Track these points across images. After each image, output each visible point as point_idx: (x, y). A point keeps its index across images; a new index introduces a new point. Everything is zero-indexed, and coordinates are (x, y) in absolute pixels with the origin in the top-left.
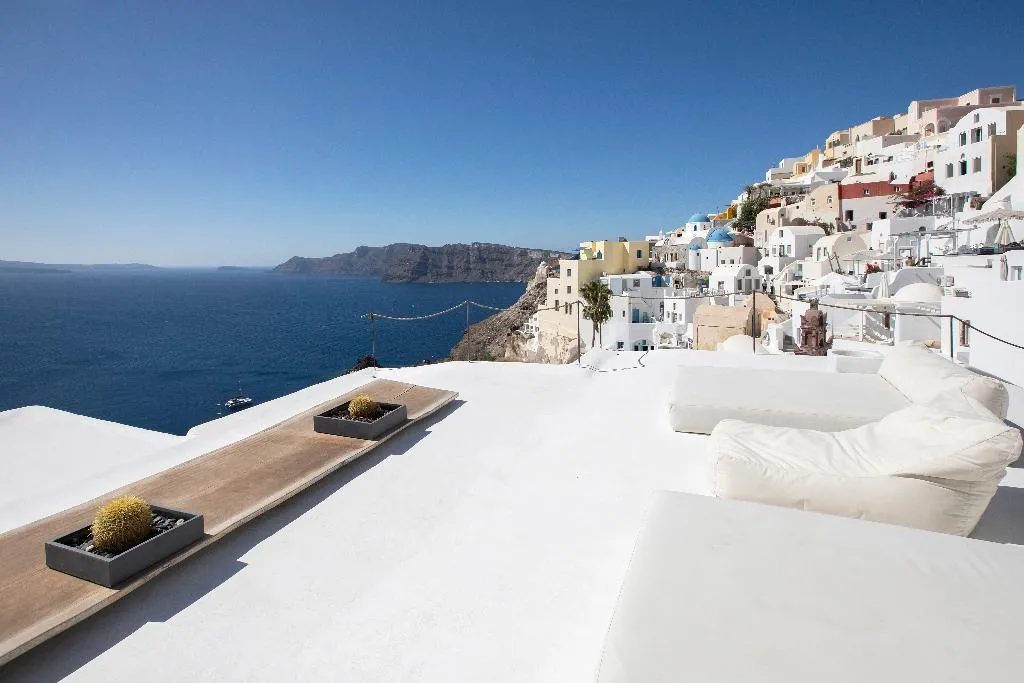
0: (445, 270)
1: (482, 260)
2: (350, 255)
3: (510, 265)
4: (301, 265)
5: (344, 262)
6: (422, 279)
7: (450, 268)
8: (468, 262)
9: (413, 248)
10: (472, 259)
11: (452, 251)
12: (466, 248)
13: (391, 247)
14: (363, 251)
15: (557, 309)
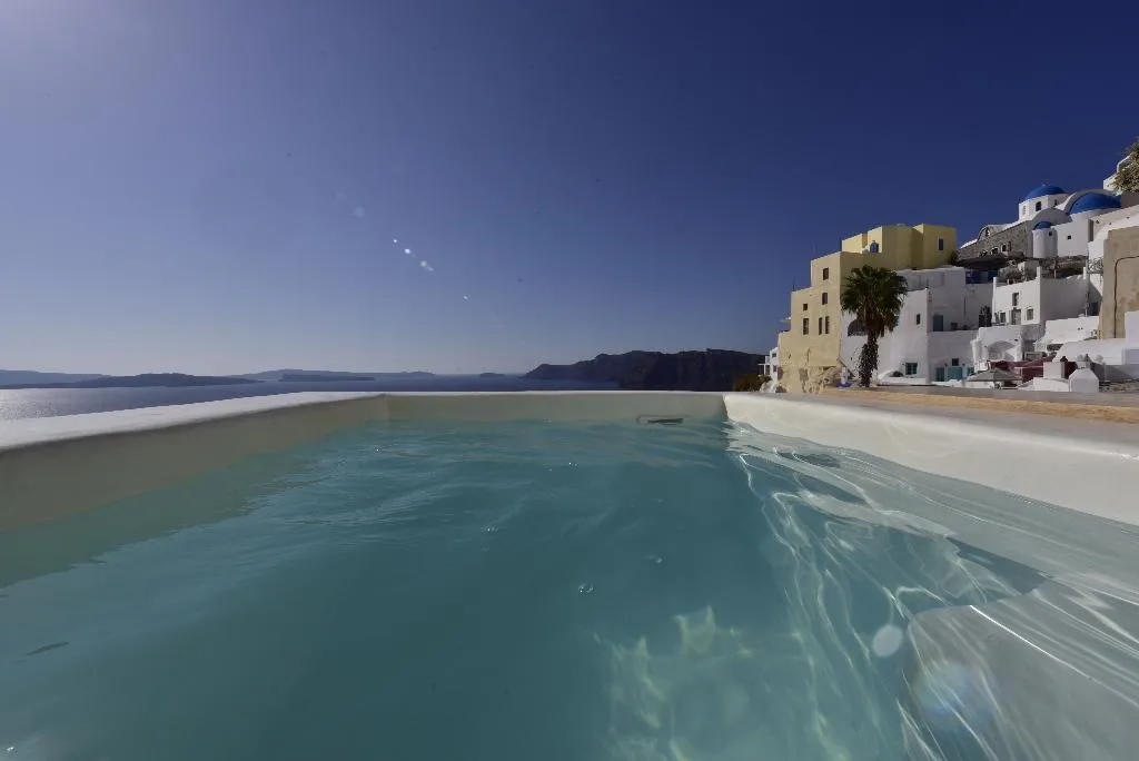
0: (680, 376)
8: (703, 369)
10: (707, 366)
12: (701, 354)
13: (629, 355)
15: (806, 331)
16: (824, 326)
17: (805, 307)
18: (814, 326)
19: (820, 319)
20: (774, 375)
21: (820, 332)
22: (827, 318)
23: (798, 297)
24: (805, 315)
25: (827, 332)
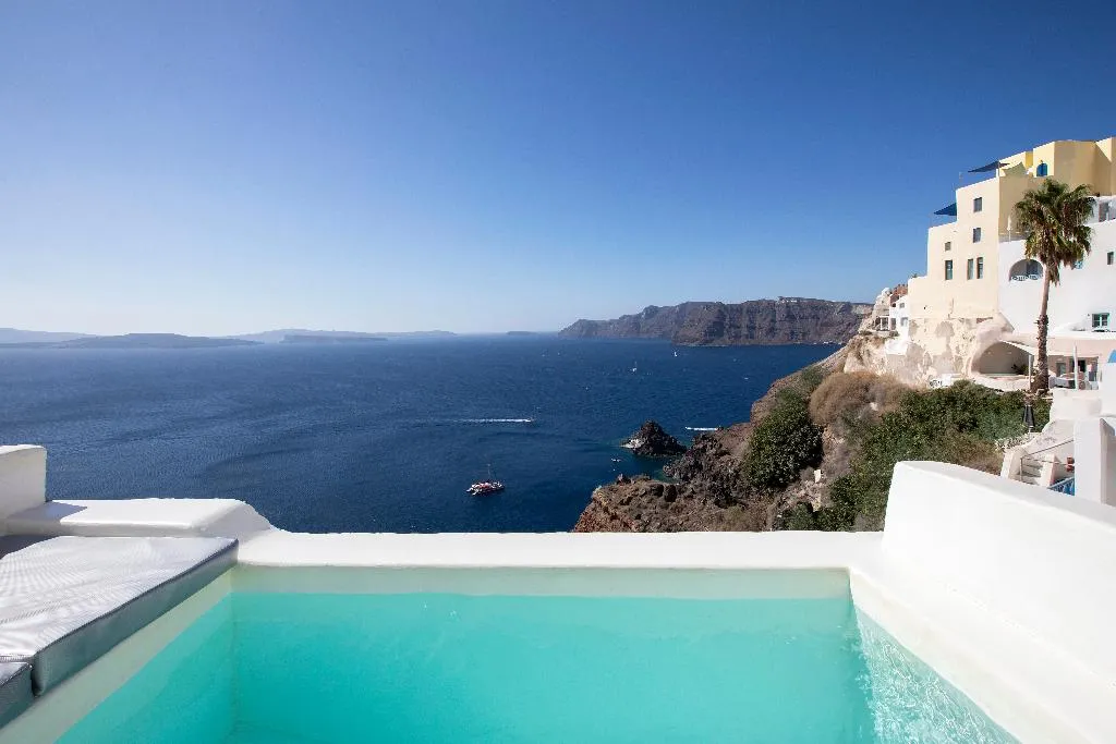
0: (745, 332)
1: (791, 317)
2: (639, 316)
3: (826, 325)
4: (588, 327)
5: (633, 323)
6: (717, 343)
7: (751, 328)
8: (773, 321)
9: (708, 306)
10: (778, 318)
11: (753, 309)
12: (771, 304)
13: (683, 307)
14: (652, 312)
15: (948, 276)
16: (977, 267)
17: (948, 246)
18: (959, 269)
19: (970, 261)
20: (902, 329)
21: (969, 278)
22: (980, 259)
23: (937, 235)
24: (949, 256)
25: (979, 277)
